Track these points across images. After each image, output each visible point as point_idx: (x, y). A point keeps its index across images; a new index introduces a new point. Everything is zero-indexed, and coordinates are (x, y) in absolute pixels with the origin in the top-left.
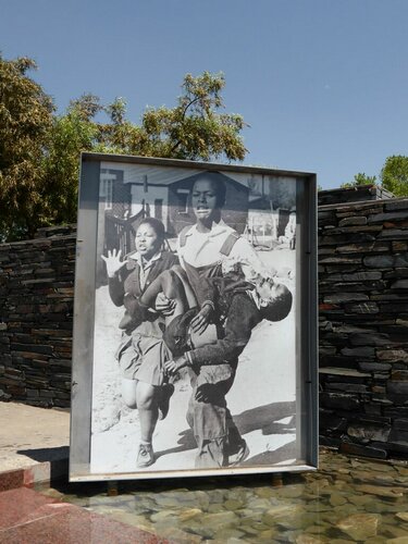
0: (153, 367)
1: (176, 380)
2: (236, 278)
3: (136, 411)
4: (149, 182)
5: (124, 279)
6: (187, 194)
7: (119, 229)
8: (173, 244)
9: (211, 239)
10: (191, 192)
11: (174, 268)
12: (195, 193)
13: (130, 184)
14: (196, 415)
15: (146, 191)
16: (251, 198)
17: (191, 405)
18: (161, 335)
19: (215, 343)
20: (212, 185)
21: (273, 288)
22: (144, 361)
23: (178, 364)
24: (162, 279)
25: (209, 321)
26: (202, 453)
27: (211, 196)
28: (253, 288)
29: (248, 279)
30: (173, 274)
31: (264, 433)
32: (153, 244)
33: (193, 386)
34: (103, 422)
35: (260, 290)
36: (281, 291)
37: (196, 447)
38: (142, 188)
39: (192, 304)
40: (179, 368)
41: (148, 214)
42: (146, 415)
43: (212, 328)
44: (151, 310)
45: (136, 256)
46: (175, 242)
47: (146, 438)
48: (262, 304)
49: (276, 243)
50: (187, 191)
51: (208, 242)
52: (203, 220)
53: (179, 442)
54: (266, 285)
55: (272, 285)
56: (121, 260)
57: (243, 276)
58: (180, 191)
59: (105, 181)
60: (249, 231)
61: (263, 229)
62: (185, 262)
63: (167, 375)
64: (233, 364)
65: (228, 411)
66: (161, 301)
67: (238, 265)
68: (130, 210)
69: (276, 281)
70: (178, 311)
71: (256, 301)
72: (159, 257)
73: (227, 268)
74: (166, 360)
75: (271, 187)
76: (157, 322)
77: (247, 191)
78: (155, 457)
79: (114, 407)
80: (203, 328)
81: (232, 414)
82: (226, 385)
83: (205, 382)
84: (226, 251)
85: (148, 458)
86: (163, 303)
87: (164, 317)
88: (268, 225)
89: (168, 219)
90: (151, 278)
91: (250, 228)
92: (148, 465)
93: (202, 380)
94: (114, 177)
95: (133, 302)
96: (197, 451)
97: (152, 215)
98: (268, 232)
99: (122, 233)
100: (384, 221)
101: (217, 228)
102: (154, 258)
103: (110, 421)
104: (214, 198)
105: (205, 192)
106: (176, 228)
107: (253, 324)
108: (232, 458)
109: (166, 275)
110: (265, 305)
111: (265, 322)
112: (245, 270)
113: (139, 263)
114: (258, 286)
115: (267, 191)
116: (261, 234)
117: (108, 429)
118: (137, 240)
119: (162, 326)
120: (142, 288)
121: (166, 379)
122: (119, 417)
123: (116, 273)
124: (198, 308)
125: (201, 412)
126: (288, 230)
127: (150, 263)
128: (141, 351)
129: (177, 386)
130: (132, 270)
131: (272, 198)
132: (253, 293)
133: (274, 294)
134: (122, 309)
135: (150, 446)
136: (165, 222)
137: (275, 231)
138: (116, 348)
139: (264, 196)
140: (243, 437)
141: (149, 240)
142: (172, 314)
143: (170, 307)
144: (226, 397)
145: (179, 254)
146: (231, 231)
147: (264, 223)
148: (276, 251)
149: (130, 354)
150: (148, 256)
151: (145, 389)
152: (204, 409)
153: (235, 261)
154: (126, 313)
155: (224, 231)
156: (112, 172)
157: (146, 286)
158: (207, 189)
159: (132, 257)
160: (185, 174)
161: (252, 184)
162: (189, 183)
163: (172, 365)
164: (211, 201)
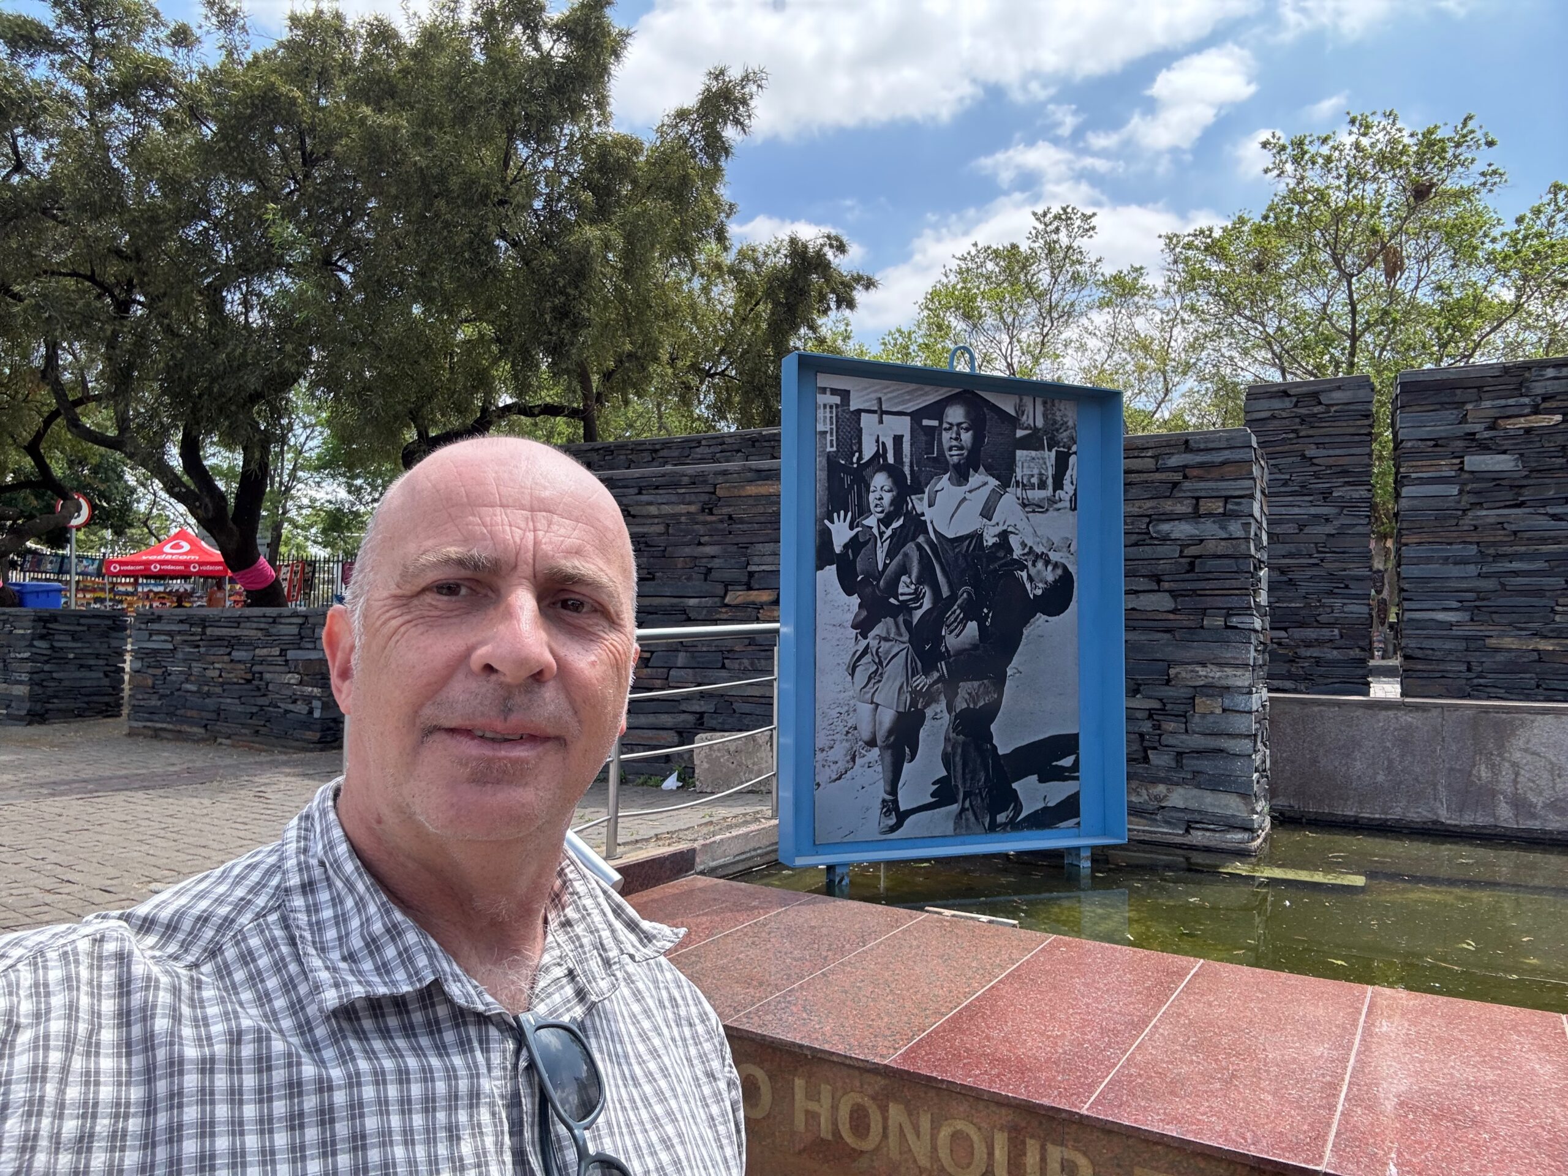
0: (898, 684)
1: (927, 705)
2: (1001, 554)
3: (876, 751)
4: (884, 408)
5: (855, 556)
6: (934, 427)
7: (848, 480)
8: (919, 504)
9: (968, 496)
10: (941, 423)
11: (921, 539)
12: (945, 425)
13: (859, 412)
14: (954, 754)
15: (881, 422)
16: (1020, 433)
17: (947, 739)
18: (906, 637)
19: (975, 647)
20: (968, 414)
21: (1050, 568)
22: (885, 676)
23: (929, 681)
24: (906, 555)
25: (967, 618)
26: (963, 810)
27: (967, 430)
28: (1024, 567)
29: (1017, 553)
30: (919, 547)
31: (1041, 781)
32: (892, 503)
33: (949, 713)
34: (834, 767)
35: (1033, 571)
36: (1059, 572)
37: (956, 801)
38: (876, 417)
39: (945, 592)
40: (931, 686)
41: (885, 459)
42: (888, 758)
43: (972, 626)
44: (892, 600)
45: (871, 521)
46: (921, 500)
47: (888, 789)
48: (1035, 591)
49: (1052, 501)
50: (935, 423)
51: (964, 499)
52: (957, 467)
53: (933, 795)
54: (1040, 564)
55: (1047, 562)
56: (851, 528)
57: (1011, 550)
58: (925, 422)
59: (825, 406)
60: (1017, 482)
61: (1035, 480)
62: (935, 531)
63: (916, 694)
64: (1000, 680)
65: (995, 748)
66: (905, 588)
67: (1004, 535)
68: (860, 451)
69: (1054, 556)
70: (927, 604)
71: (1028, 586)
72: (901, 522)
73: (990, 540)
74: (913, 675)
75: (1045, 416)
76: (901, 619)
77: (1014, 422)
78: (902, 817)
79: (847, 745)
80: (960, 627)
81: (1001, 752)
82: (991, 712)
83: (965, 706)
84: (987, 513)
85: (893, 821)
86: (907, 590)
87: (910, 611)
88: (1041, 474)
89: (911, 466)
90: (891, 554)
91: (1019, 478)
92: (893, 829)
93: (961, 705)
94: (837, 400)
95: (869, 590)
96: (955, 808)
97: (891, 460)
98: (1042, 485)
99: (851, 487)
100: (1185, 467)
101: (975, 479)
102: (896, 525)
103: (842, 765)
104: (970, 433)
105: (959, 425)
106: (922, 479)
107: (1026, 619)
108: (1001, 818)
109: (910, 548)
110: (1039, 592)
111: (1040, 618)
112: (1014, 541)
113: (875, 531)
114: (1030, 564)
115: (1040, 423)
116: (1032, 487)
117: (839, 778)
118: (872, 497)
119: (908, 624)
120: (880, 567)
121: (914, 703)
122: (853, 759)
123: (846, 546)
124: (953, 597)
125: (959, 751)
126: (1066, 482)
127: (889, 532)
128: (881, 663)
129: (929, 712)
130: (866, 543)
131: (1046, 432)
132: (1024, 574)
133: (1050, 576)
134: (855, 600)
135: (895, 802)
136: (907, 470)
137: (1050, 481)
138: (847, 658)
139: (1035, 429)
140: (1014, 786)
141: (888, 497)
142: (921, 606)
143: (918, 597)
144: (993, 727)
145: (926, 518)
146: (993, 482)
147: (1036, 471)
148: (1052, 513)
149: (866, 667)
150: (886, 521)
151: (887, 717)
152: (964, 744)
153: (1000, 528)
154: (860, 606)
155: (986, 484)
156: (834, 392)
157: (886, 566)
158: (961, 420)
159: (865, 522)
160: (932, 397)
161: (1020, 410)
162: (937, 410)
163: (921, 682)
164: (967, 437)
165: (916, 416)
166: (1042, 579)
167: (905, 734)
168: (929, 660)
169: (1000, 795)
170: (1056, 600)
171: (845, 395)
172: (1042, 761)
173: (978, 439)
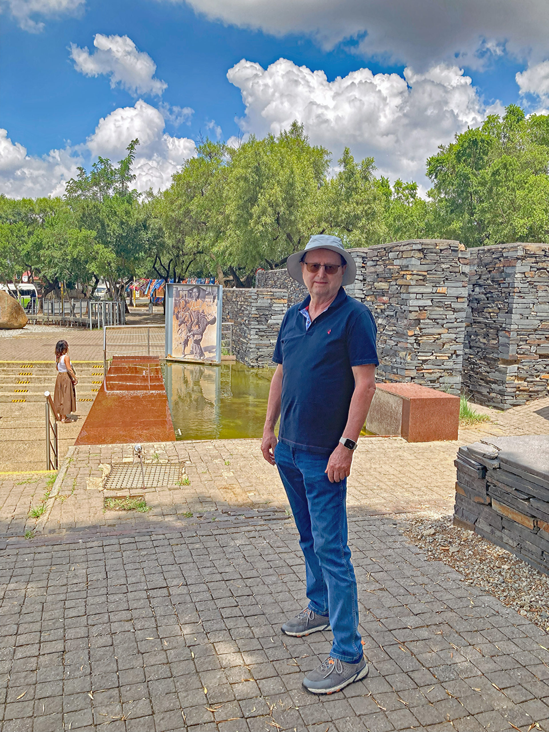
0: (185, 335)
2: (203, 314)
3: (181, 344)
5: (178, 314)
9: (197, 304)
12: (194, 292)
17: (193, 344)
18: (186, 327)
19: (198, 330)
21: (212, 316)
22: (183, 333)
25: (197, 324)
26: (195, 355)
29: (205, 314)
31: (209, 353)
32: (184, 305)
33: (193, 340)
39: (193, 320)
42: (184, 346)
43: (197, 326)
44: (184, 321)
47: (183, 351)
49: (212, 304)
52: (195, 299)
54: (210, 315)
60: (206, 301)
61: (209, 301)
63: (188, 337)
64: (202, 336)
67: (203, 311)
69: (213, 314)
71: (208, 319)
73: (201, 311)
74: (187, 333)
76: (185, 324)
78: (185, 356)
80: (195, 326)
81: (202, 347)
82: (200, 340)
86: (186, 320)
87: (187, 323)
92: (183, 357)
93: (195, 339)
102: (185, 309)
107: (206, 325)
108: (201, 358)
109: (187, 313)
111: (210, 325)
112: (205, 312)
114: (208, 315)
120: (182, 316)
125: (195, 346)
126: (215, 301)
128: (182, 331)
130: (180, 312)
132: (207, 317)
133: (212, 318)
134: (178, 321)
135: (184, 353)
137: (212, 301)
140: (204, 353)
142: (189, 322)
143: (188, 320)
144: (200, 343)
146: (202, 301)
149: (180, 331)
150: (183, 308)
151: (183, 339)
153: (203, 309)
155: (200, 302)
158: (196, 291)
160: (192, 287)
161: (207, 289)
162: (192, 290)
163: (189, 334)
164: (197, 294)
165: (188, 291)
166: (210, 318)
167: (186, 343)
168: (190, 331)
169: (202, 354)
170: (213, 322)
171: (177, 288)
172: (209, 349)
173: (199, 295)
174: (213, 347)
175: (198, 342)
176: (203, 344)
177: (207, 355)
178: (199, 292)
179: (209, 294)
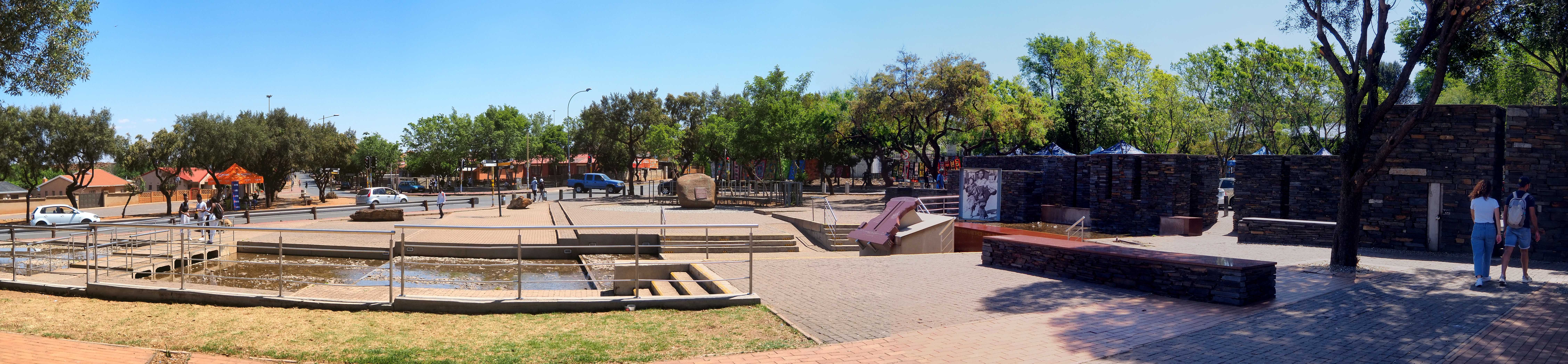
8: (976, 182)
9: (982, 181)
30: (976, 187)
39: (979, 192)
57: (988, 188)
63: (975, 204)
64: (986, 203)
67: (987, 186)
73: (985, 186)
82: (985, 206)
84: (985, 183)
93: (980, 205)
107: (989, 195)
130: (970, 187)
143: (976, 193)
145: (977, 184)
151: (971, 206)
161: (990, 171)
162: (978, 172)
163: (976, 202)
164: (982, 175)
165: (975, 173)
166: (992, 191)
167: (973, 208)
168: (977, 200)
169: (986, 215)
170: (994, 193)
172: (991, 212)
174: (994, 210)
175: (983, 207)
176: (986, 209)
177: (990, 215)
178: (984, 173)
179: (991, 175)
